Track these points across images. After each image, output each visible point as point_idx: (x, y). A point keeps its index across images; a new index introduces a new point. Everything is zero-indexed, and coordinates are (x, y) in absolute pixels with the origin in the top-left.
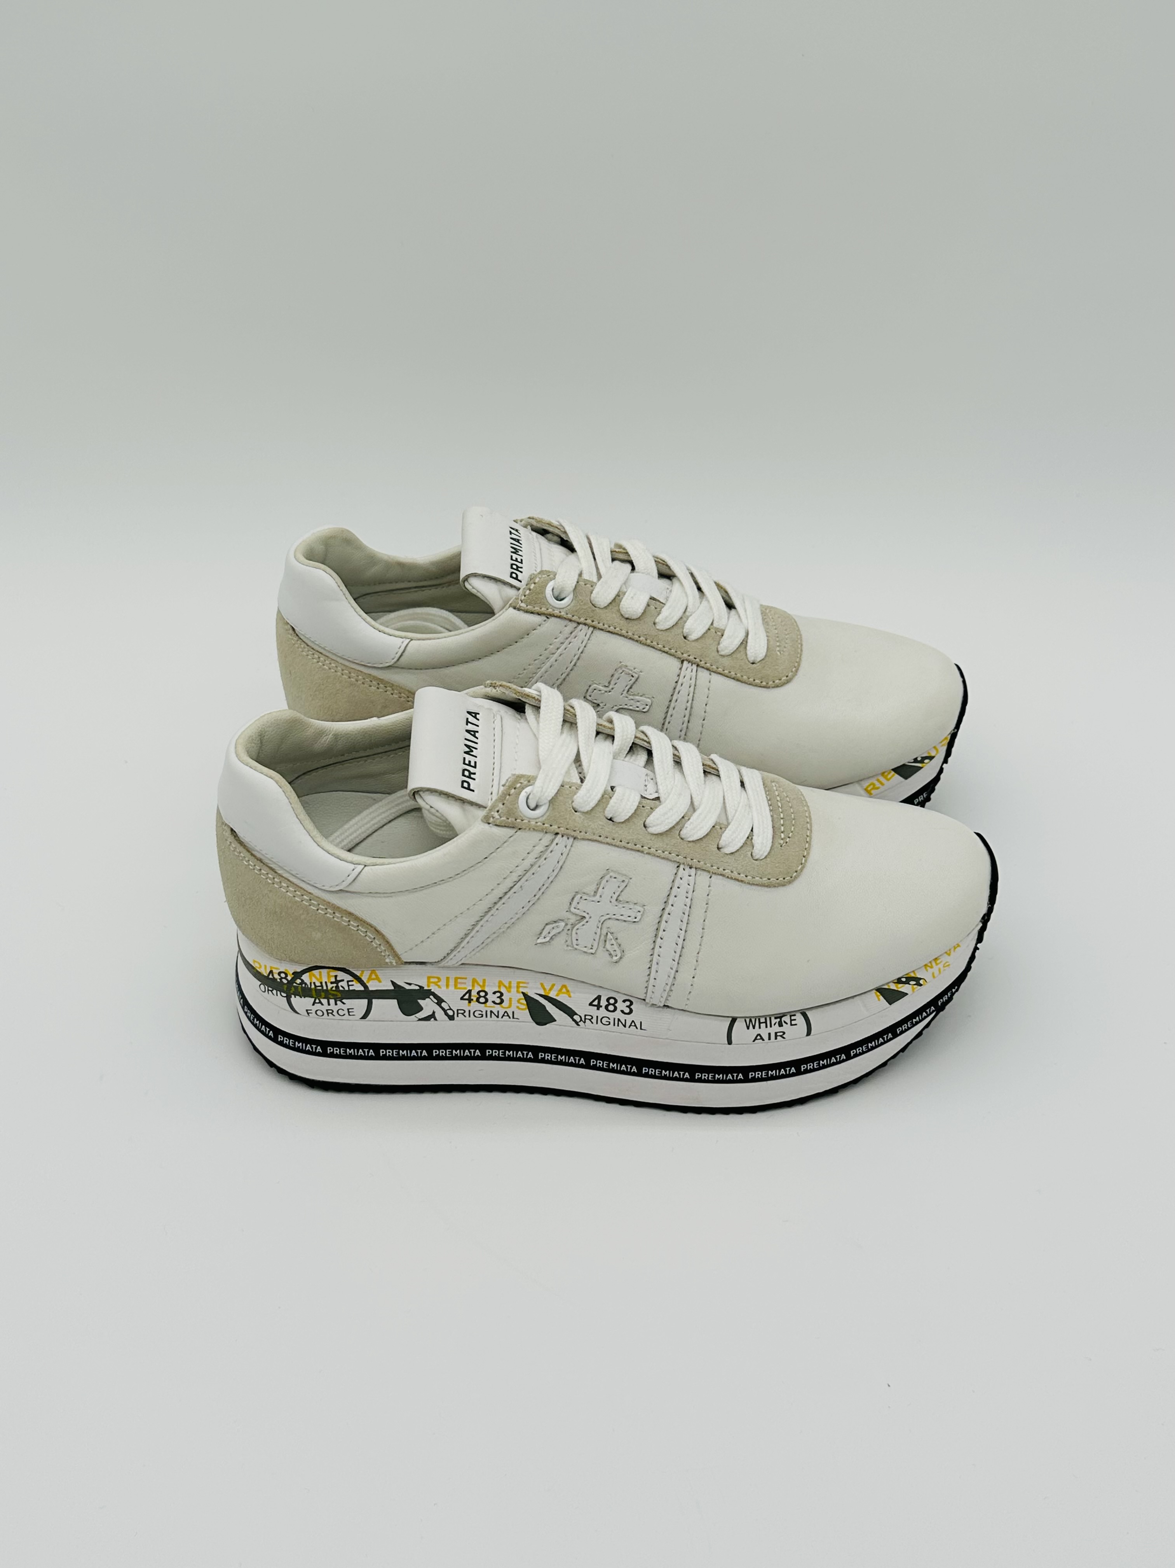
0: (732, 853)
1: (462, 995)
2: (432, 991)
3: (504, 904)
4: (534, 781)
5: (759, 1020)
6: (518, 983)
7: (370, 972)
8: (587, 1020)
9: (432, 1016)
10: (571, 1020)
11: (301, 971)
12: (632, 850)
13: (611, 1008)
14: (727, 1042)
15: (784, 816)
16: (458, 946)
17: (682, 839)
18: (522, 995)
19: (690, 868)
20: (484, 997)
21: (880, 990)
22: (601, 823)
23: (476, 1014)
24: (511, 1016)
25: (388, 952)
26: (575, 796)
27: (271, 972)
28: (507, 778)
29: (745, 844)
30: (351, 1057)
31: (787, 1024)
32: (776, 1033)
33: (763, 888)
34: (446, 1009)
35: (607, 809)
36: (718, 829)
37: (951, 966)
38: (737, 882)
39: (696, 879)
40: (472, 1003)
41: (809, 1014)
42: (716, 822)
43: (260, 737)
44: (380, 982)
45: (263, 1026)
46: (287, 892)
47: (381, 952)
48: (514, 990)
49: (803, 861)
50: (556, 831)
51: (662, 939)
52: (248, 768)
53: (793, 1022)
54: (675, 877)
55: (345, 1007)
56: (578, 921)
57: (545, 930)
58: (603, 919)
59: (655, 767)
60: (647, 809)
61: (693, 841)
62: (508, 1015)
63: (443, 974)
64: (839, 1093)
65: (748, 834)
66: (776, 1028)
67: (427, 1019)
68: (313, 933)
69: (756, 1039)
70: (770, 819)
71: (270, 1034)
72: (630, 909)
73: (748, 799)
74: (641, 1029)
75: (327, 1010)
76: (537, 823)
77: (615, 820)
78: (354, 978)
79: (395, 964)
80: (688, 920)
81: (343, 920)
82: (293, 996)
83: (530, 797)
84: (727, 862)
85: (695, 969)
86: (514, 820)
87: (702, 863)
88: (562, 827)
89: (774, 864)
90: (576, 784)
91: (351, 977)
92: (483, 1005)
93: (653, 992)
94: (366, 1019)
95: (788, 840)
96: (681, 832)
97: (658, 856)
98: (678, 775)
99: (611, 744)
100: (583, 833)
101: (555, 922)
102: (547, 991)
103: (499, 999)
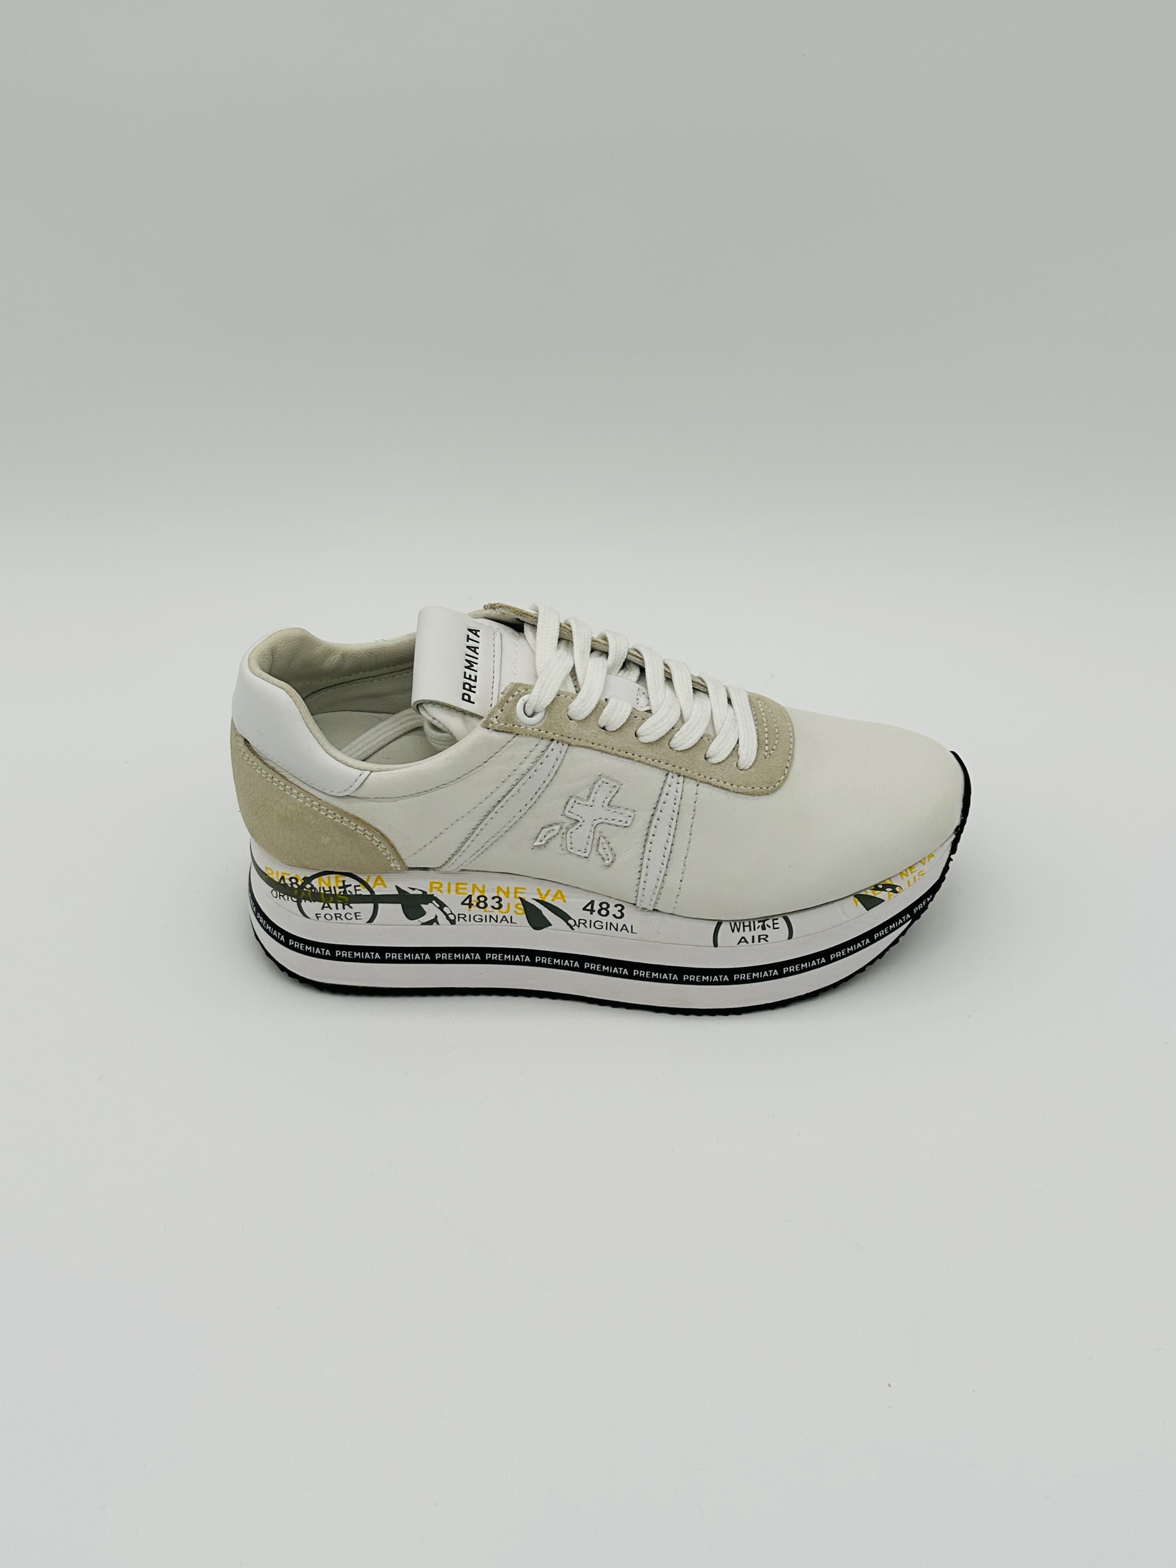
0: (719, 763)
1: (463, 900)
2: (435, 896)
3: (502, 807)
4: (531, 690)
5: (743, 923)
6: (516, 889)
7: (376, 877)
8: (580, 924)
9: (435, 921)
10: (566, 924)
11: (312, 876)
12: (623, 757)
13: (604, 912)
14: (713, 945)
15: (768, 730)
16: (459, 850)
17: (671, 748)
18: (519, 900)
19: (679, 776)
20: (484, 902)
21: (858, 896)
22: (594, 731)
23: (476, 918)
24: (509, 920)
25: (393, 856)
26: (570, 706)
27: (283, 878)
28: (506, 686)
29: (731, 754)
30: (357, 960)
31: (770, 927)
32: (759, 936)
33: (747, 796)
34: (448, 913)
35: (600, 718)
36: (705, 741)
37: (925, 875)
38: (723, 791)
39: (684, 787)
40: (473, 907)
41: (791, 918)
42: (705, 734)
43: (271, 653)
44: (385, 887)
45: (275, 931)
46: (298, 798)
47: (386, 856)
48: (512, 895)
49: (786, 772)
50: (552, 738)
51: (651, 843)
52: (260, 679)
53: (776, 926)
54: (664, 785)
55: (352, 911)
56: (572, 826)
57: (541, 833)
58: (597, 822)
59: (647, 681)
60: (639, 719)
61: (681, 751)
62: (506, 920)
63: (445, 880)
64: (819, 996)
65: (734, 745)
66: (760, 931)
67: (430, 923)
68: (323, 837)
69: (740, 942)
70: (755, 732)
71: (281, 939)
72: (621, 814)
73: (735, 714)
74: (632, 932)
75: (335, 914)
76: (533, 729)
77: (607, 729)
78: (361, 883)
79: (399, 869)
80: (676, 825)
81: (350, 825)
82: (303, 901)
83: (527, 705)
84: (713, 771)
85: (683, 873)
86: (511, 725)
87: (690, 772)
88: (557, 734)
89: (758, 774)
90: (573, 694)
91: (358, 882)
92: (483, 910)
93: (643, 895)
94: (372, 923)
95: (772, 752)
96: (671, 742)
97: (647, 764)
98: (668, 690)
99: (605, 659)
100: (577, 740)
101: (551, 826)
102: (544, 896)
103: (497, 904)
